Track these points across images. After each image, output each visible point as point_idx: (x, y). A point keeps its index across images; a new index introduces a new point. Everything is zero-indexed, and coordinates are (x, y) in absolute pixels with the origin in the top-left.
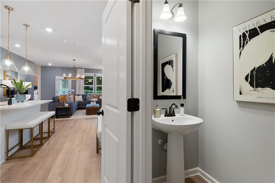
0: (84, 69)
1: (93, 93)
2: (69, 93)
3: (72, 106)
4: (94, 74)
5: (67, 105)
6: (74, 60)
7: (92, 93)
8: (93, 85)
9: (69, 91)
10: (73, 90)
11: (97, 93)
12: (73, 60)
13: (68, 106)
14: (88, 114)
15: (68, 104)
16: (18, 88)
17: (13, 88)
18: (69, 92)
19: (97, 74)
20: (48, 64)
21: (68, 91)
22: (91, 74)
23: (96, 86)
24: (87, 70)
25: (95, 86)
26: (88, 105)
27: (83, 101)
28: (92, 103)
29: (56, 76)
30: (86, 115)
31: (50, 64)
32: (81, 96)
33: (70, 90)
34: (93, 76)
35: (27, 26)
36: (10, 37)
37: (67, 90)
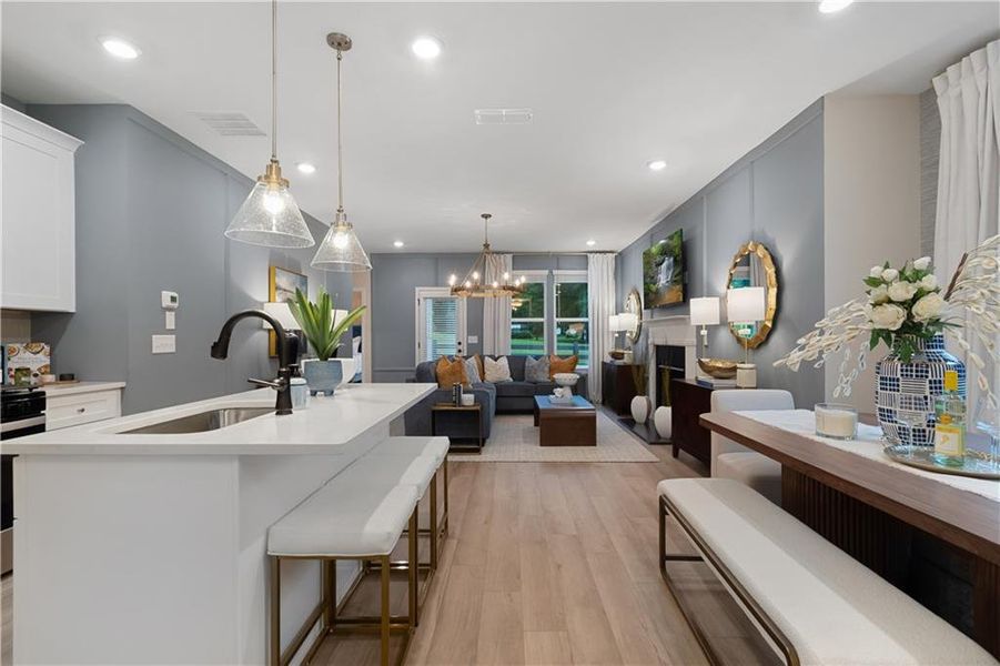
0: (509, 257)
1: (546, 348)
2: (460, 351)
3: (486, 404)
4: (547, 272)
5: (468, 400)
6: (486, 216)
7: (542, 348)
8: (543, 316)
9: (460, 343)
10: (474, 340)
11: (559, 348)
12: (483, 216)
13: (472, 403)
14: (548, 440)
15: (472, 396)
16: (314, 333)
17: (295, 332)
18: (460, 348)
19: (560, 272)
20: (393, 243)
21: (455, 343)
22: (540, 275)
23: (556, 320)
24: (522, 260)
25: (550, 320)
26: (542, 402)
27: (511, 380)
28: (558, 391)
29: (417, 289)
30: (541, 445)
31: (399, 244)
32: (504, 362)
33: (464, 338)
34: (545, 282)
35: (339, 44)
36: (277, 71)
37: (451, 339)
